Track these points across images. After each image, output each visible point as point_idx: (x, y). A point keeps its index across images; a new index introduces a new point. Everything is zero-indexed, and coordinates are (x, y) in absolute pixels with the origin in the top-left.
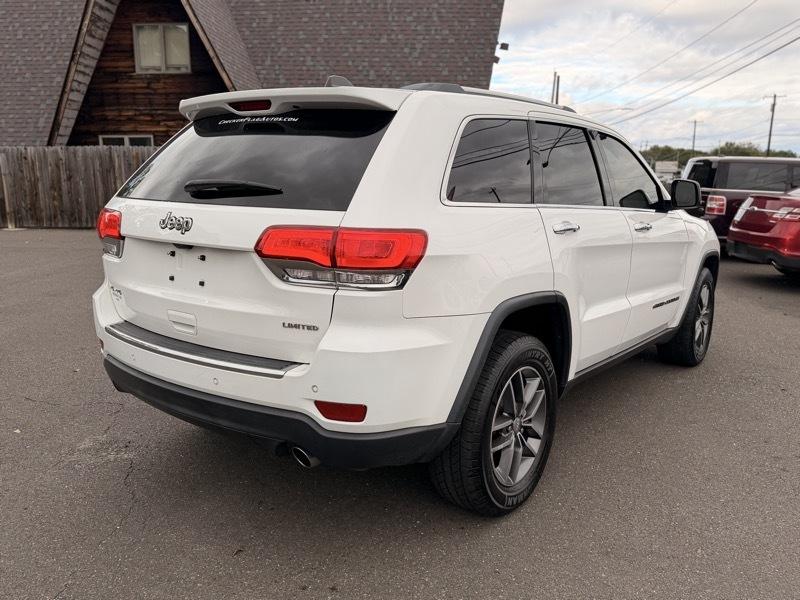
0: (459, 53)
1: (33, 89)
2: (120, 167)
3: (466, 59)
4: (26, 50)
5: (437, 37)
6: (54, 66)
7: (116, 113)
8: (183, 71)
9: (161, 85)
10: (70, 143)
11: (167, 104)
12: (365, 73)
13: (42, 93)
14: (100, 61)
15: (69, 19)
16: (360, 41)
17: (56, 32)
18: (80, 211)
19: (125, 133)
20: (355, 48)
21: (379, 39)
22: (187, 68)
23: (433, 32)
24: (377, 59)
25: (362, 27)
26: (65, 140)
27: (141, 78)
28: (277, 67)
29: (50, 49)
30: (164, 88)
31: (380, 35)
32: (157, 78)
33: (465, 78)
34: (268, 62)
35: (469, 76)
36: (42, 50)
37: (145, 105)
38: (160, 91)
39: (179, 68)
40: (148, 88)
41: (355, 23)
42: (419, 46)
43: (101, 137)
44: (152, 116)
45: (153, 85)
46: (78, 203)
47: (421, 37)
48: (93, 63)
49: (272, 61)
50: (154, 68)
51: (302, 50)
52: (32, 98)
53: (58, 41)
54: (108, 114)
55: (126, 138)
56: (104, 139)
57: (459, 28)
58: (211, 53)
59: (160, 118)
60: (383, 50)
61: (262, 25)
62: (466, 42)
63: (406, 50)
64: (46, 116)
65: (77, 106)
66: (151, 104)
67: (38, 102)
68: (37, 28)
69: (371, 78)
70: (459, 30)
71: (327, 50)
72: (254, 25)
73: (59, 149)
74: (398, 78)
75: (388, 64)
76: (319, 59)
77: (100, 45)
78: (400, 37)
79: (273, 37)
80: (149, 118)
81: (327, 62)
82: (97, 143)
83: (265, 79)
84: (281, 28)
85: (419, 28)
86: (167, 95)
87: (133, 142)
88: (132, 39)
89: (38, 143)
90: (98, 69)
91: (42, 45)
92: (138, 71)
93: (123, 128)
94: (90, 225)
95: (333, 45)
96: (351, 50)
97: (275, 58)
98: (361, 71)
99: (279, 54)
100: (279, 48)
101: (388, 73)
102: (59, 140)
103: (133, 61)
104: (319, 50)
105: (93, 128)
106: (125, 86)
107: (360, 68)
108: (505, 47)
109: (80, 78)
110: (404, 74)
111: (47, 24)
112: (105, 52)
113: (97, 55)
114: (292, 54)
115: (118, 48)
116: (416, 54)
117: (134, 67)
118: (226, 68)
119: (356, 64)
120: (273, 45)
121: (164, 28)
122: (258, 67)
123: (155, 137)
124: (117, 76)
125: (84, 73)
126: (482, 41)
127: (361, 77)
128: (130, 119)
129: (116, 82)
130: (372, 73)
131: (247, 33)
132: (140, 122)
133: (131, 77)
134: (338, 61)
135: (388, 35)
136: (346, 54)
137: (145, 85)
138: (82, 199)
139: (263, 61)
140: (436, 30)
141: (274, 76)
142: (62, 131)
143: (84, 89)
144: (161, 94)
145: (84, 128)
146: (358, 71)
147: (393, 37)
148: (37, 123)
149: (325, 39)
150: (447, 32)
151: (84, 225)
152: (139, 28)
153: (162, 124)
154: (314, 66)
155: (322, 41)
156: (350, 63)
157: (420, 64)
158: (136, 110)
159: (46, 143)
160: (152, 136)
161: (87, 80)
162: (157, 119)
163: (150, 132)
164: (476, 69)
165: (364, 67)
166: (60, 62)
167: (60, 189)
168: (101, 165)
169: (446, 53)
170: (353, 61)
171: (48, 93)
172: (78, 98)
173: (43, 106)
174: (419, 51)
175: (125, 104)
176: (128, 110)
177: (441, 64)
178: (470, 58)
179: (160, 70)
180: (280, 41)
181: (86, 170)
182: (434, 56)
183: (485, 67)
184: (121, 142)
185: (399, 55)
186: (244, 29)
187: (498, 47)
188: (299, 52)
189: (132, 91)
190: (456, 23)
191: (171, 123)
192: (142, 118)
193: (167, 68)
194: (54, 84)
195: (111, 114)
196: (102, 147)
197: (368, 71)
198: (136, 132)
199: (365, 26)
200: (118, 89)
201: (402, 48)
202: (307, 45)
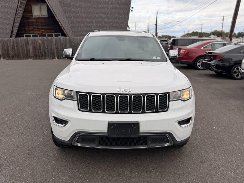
0: (120, 10)
1: (5, 22)
2: (30, 43)
3: (122, 11)
4: (2, 11)
5: (115, 5)
6: (10, 15)
7: (28, 28)
8: (46, 16)
9: (40, 20)
10: (16, 37)
11: (42, 25)
12: (95, 16)
13: (8, 23)
14: (23, 14)
15: (14, 2)
16: (93, 7)
17: (10, 5)
18: (20, 55)
19: (31, 33)
20: (92, 9)
21: (99, 6)
22: (47, 16)
23: (113, 4)
24: (98, 12)
25: (94, 3)
26: (15, 36)
27: (34, 18)
28: (71, 14)
29: (9, 10)
30: (41, 21)
31: (99, 5)
32: (39, 18)
33: (122, 17)
34: (69, 13)
35: (123, 16)
36: (7, 11)
37: (36, 26)
38: (40, 22)
39: (44, 16)
40: (36, 21)
41: (92, 2)
42: (109, 8)
43: (24, 35)
44: (38, 29)
45: (38, 20)
46: (19, 52)
47: (110, 5)
48: (21, 15)
49: (70, 13)
50: (38, 16)
51: (78, 10)
52: (5, 24)
53: (11, 8)
54: (26, 28)
55: (31, 35)
56: (25, 35)
57: (120, 3)
58: (53, 12)
59: (40, 29)
60: (100, 9)
61: (67, 3)
62: (122, 7)
63: (106, 9)
64: (9, 29)
65: (17, 26)
66: (37, 25)
67: (7, 25)
68: (5, 5)
69: (97, 17)
70: (120, 4)
71: (85, 9)
72: (65, 3)
73: (14, 38)
74: (104, 17)
75: (101, 13)
76: (82, 12)
77: (23, 10)
78: (104, 5)
79: (70, 6)
80: (37, 29)
81: (85, 13)
82: (23, 37)
83: (68, 18)
84: (72, 4)
85: (109, 3)
86: (42, 23)
87: (33, 36)
88: (31, 8)
89: (7, 37)
90: (23, 16)
91: (7, 9)
92: (34, 17)
93: (30, 32)
94: (23, 58)
95: (86, 8)
96: (91, 9)
97: (71, 12)
98: (94, 15)
99: (72, 11)
100: (72, 9)
101: (101, 15)
102: (13, 36)
103: (32, 14)
104: (82, 9)
105: (22, 32)
106: (30, 21)
107: (94, 14)
108: (132, 8)
109: (18, 19)
110: (106, 16)
111: (8, 3)
112: (24, 12)
113: (22, 12)
114: (75, 11)
115: (28, 11)
116: (109, 10)
117: (32, 16)
118: (57, 16)
119: (93, 13)
120: (70, 8)
121: (40, 5)
122: (66, 15)
123: (39, 34)
124: (28, 18)
125: (19, 18)
126: (126, 6)
127: (94, 17)
128: (32, 30)
129: (28, 20)
130: (97, 15)
131: (63, 5)
132: (35, 30)
133: (32, 18)
134: (88, 12)
135: (101, 5)
136: (90, 11)
137: (35, 20)
138: (21, 51)
139: (67, 13)
140: (114, 4)
141: (70, 17)
142: (14, 33)
143: (19, 22)
144: (40, 23)
145: (19, 32)
146: (93, 15)
147: (102, 5)
148: (6, 31)
149: (84, 6)
150: (117, 4)
151: (21, 58)
152: (33, 5)
153: (41, 31)
154: (81, 14)
155: (83, 7)
156: (91, 13)
157: (110, 13)
158: (34, 27)
159: (10, 37)
160: (38, 34)
161: (20, 19)
162: (39, 29)
163: (37, 33)
164: (125, 14)
165: (95, 14)
166: (12, 14)
167: (15, 49)
168: (25, 42)
169: (117, 10)
170: (92, 12)
171: (9, 23)
172: (18, 24)
173: (8, 26)
174: (109, 9)
175: (31, 26)
176: (31, 27)
177: (115, 13)
178: (123, 11)
179: (39, 16)
180: (72, 7)
181: (21, 44)
182: (113, 10)
183: (127, 14)
184: (30, 36)
185: (104, 11)
186: (62, 4)
187: (131, 8)
188: (77, 10)
189: (32, 22)
190: (119, 2)
191: (43, 31)
192: (35, 29)
193: (41, 16)
194: (11, 20)
195: (27, 28)
196: (25, 38)
197: (96, 15)
198: (34, 33)
199: (95, 3)
200: (28, 21)
201: (105, 9)
202: (79, 8)
